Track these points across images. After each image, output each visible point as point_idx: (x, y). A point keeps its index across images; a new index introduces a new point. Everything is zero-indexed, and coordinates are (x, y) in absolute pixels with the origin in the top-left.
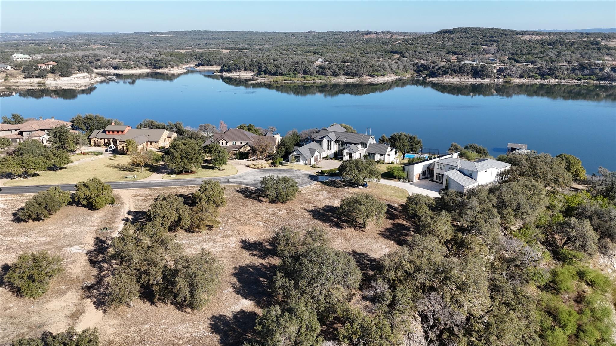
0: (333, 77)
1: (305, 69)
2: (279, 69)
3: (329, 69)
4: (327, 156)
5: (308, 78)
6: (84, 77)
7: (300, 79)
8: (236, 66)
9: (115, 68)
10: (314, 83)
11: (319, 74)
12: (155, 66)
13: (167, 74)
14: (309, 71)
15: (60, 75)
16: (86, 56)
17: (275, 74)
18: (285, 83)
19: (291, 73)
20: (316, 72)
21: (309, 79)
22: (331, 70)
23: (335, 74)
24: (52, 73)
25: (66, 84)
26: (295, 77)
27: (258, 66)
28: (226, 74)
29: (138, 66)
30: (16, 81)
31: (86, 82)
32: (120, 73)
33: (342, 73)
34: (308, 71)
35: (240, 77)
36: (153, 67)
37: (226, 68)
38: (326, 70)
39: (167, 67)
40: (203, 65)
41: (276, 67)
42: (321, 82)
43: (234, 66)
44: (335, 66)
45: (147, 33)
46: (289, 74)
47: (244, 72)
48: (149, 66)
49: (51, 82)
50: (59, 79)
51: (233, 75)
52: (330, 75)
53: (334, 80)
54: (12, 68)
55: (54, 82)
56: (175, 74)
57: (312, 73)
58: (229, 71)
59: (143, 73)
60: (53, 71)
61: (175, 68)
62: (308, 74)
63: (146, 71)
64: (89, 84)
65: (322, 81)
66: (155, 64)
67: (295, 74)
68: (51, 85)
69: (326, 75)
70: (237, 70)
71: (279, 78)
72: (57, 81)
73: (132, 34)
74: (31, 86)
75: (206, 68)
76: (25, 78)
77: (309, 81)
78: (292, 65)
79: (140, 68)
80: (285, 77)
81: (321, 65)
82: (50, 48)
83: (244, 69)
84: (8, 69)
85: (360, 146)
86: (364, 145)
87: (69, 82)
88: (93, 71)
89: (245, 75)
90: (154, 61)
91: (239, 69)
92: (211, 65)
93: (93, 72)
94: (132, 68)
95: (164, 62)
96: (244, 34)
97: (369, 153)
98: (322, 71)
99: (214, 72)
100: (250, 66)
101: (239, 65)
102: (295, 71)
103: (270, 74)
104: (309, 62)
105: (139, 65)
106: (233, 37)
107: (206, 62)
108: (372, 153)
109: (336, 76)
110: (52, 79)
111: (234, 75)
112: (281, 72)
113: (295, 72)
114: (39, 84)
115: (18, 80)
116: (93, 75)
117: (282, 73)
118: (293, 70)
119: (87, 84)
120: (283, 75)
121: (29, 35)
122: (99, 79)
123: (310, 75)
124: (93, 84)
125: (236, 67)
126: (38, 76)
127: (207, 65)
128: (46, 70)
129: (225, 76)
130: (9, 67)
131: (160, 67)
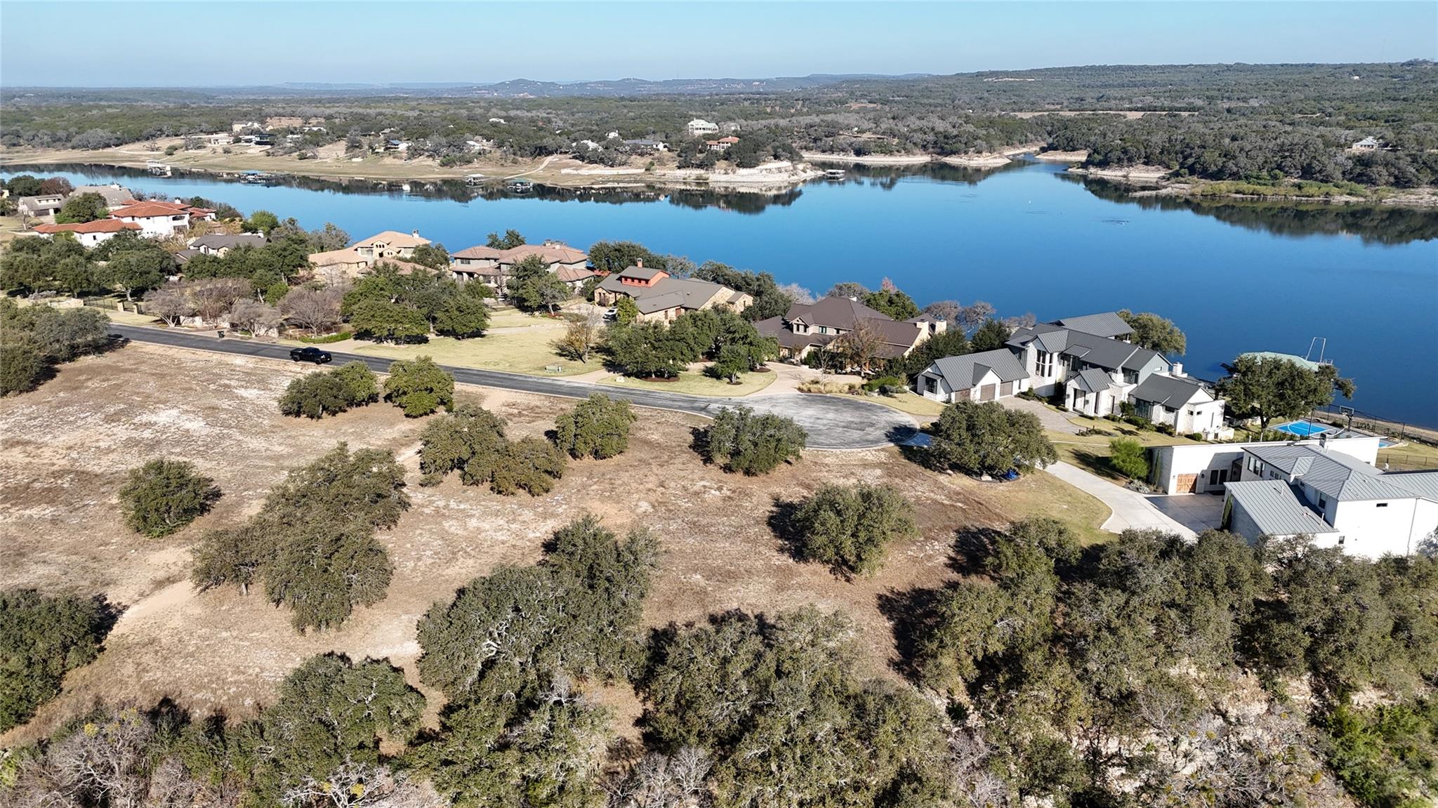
0: (1393, 189)
1: (1309, 165)
2: (1230, 164)
3: (1386, 165)
4: (1030, 389)
5: (1312, 188)
6: (779, 170)
7: (1282, 190)
8: (1125, 151)
9: (859, 153)
10: (1327, 203)
11: (1350, 180)
12: (942, 148)
13: (965, 168)
14: (1320, 172)
15: (738, 165)
16: (811, 127)
17: (1218, 175)
18: (1235, 198)
19: (1265, 173)
20: (1344, 173)
21: (1312, 191)
22: (1393, 170)
23: (1401, 182)
24: (726, 159)
25: (743, 183)
26: (1273, 185)
27: (1182, 153)
28: (1096, 172)
29: (905, 149)
30: (663, 172)
31: (781, 179)
32: (866, 163)
33: (1426, 180)
34: (1317, 168)
35: (1128, 180)
36: (939, 150)
37: (1098, 157)
38: (1374, 171)
39: (966, 153)
40: (1056, 149)
41: (1225, 156)
42: (1347, 203)
43: (1118, 153)
44: (1409, 159)
45: (980, 75)
46: (1258, 178)
47: (1141, 167)
48: (931, 150)
49: (721, 177)
50: (734, 173)
51: (1109, 174)
52: (1387, 183)
53: (1393, 198)
54: (665, 147)
55: (724, 178)
56: (983, 169)
57: (1327, 176)
58: (1104, 164)
59: (913, 165)
60: (727, 156)
61: (984, 154)
62: (1316, 179)
63: (921, 159)
64: (786, 184)
65: (1353, 199)
66: (944, 145)
67: (1275, 177)
68: (719, 184)
69: (1372, 182)
70: (1125, 163)
71: (1224, 186)
72: (731, 177)
73: (951, 77)
74: (685, 183)
75: (1060, 156)
76: (679, 168)
77: (1313, 196)
78: (1275, 153)
79: (908, 152)
80: (1243, 185)
81: (1363, 155)
82: (769, 110)
83: (1142, 161)
84: (658, 150)
85: (1119, 377)
86: (1131, 374)
87: (750, 180)
88: (801, 157)
89: (1143, 175)
90: (945, 137)
91: (1130, 160)
92: (1074, 149)
93: (801, 159)
94: (891, 153)
95: (964, 140)
96: (1217, 73)
97: (1138, 400)
98: (1362, 170)
99: (1068, 165)
100: (1161, 153)
101: (1132, 150)
102: (1278, 169)
103: (1205, 174)
104: (1327, 144)
105: (909, 145)
106: (1185, 79)
107: (1063, 142)
108: (1145, 402)
109: (1405, 187)
110: (723, 171)
111: (1114, 173)
112: (1235, 169)
113: (1277, 171)
114: (700, 181)
115: (666, 172)
116: (800, 166)
117: (1238, 172)
118: (1274, 165)
119: (782, 185)
120: (1240, 178)
121: (761, 81)
122: (811, 174)
123: (1322, 181)
124: (795, 184)
125: (1122, 156)
126: (700, 166)
127: (1065, 150)
128: (717, 152)
129: (1091, 177)
130: (661, 146)
131: (953, 153)
